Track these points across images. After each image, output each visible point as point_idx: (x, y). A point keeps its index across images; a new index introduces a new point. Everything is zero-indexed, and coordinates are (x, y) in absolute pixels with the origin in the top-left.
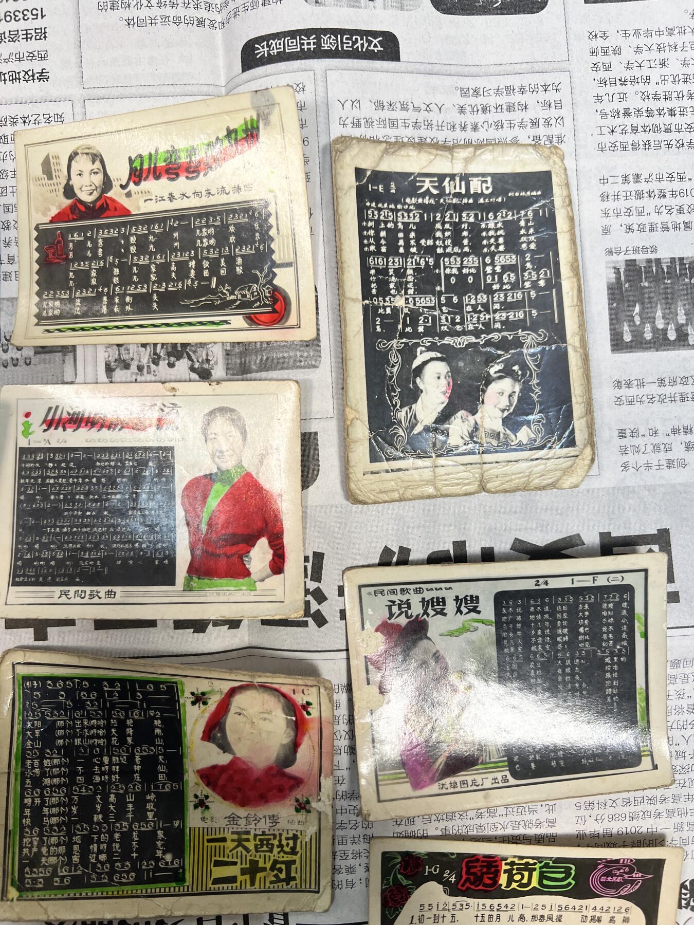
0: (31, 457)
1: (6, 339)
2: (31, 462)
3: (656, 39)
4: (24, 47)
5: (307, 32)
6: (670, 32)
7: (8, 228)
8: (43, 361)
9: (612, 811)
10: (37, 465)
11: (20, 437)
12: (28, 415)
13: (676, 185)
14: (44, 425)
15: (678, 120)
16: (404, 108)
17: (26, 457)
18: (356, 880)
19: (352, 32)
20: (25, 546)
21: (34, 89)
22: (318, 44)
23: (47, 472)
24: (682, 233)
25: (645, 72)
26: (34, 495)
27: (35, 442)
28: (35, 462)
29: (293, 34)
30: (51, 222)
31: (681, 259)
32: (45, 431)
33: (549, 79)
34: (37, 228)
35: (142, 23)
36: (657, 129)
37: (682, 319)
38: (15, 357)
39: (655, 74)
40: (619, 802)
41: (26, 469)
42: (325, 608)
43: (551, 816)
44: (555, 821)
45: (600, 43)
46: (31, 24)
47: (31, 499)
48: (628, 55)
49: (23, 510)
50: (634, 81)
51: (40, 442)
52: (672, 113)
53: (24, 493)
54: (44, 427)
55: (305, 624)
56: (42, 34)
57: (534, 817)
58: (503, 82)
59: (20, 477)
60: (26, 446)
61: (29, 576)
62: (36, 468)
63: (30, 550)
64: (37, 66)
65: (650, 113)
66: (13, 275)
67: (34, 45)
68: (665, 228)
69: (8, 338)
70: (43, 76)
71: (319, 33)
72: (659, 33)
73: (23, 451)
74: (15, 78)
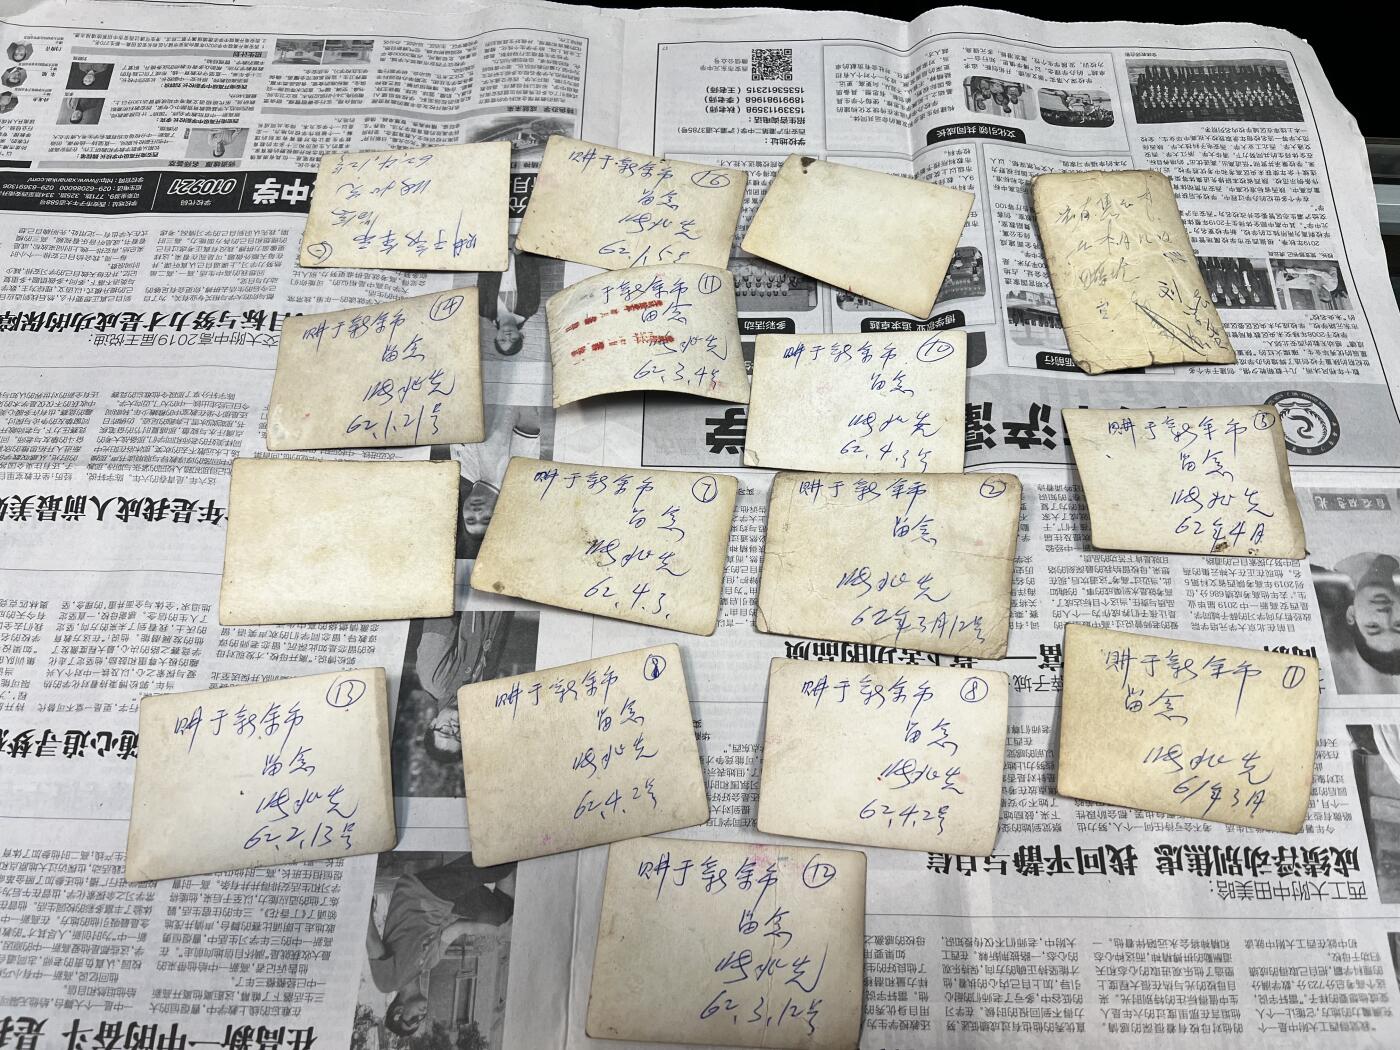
3: (1184, 142)
4: (790, 126)
5: (971, 125)
6: (1194, 138)
9: (1213, 589)
13: (1207, 218)
15: (1203, 184)
16: (1030, 166)
18: (1024, 623)
19: (997, 127)
21: (796, 148)
22: (977, 130)
24: (1214, 244)
25: (1180, 158)
29: (962, 125)
31: (1215, 258)
33: (1119, 159)
35: (863, 119)
36: (1191, 188)
37: (1220, 291)
39: (1187, 160)
40: (1217, 582)
42: (993, 436)
43: (1168, 587)
44: (1171, 591)
45: (1149, 143)
46: (795, 115)
48: (1167, 149)
50: (1173, 163)
52: (1199, 180)
55: (980, 447)
56: (802, 121)
57: (1156, 587)
58: (1090, 160)
64: (798, 137)
65: (1185, 179)
67: (797, 126)
68: (1202, 241)
70: (801, 142)
71: (978, 125)
72: (1187, 139)
74: (784, 142)
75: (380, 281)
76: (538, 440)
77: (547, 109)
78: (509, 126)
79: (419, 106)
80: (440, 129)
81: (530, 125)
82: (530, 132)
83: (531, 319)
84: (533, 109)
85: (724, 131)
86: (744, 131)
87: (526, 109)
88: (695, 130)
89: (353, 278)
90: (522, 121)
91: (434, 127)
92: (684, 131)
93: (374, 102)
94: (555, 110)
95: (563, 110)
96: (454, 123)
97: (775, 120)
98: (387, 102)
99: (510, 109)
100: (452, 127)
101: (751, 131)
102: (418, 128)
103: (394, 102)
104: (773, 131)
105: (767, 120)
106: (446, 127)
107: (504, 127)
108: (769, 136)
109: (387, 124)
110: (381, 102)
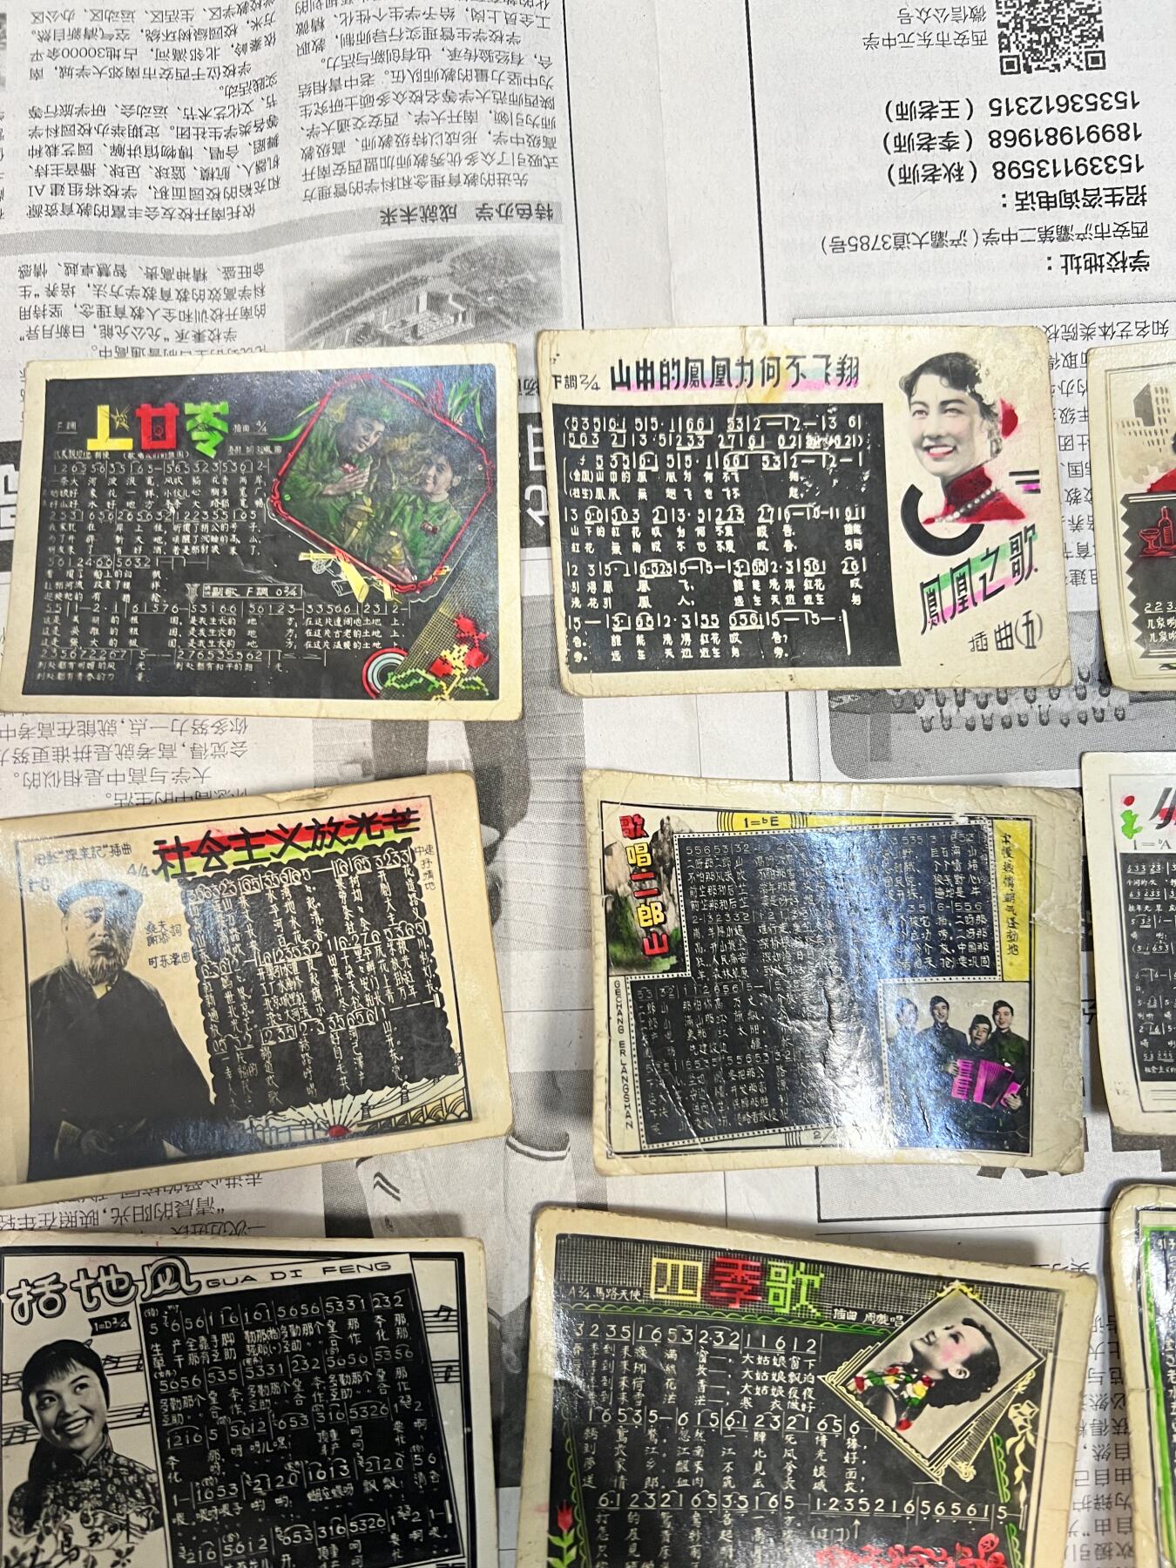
0: (1141, 869)
1: (1082, 679)
2: (1141, 877)
4: (1108, 215)
7: (1076, 500)
8: (1145, 714)
10: (1152, 882)
11: (1121, 837)
12: (1129, 801)
14: (1158, 817)
17: (1134, 869)
20: (1149, 1015)
21: (1126, 281)
23: (1169, 893)
26: (1153, 931)
27: (1144, 844)
28: (1148, 877)
30: (1150, 492)
32: (1160, 826)
34: (1125, 501)
38: (1098, 707)
41: (1135, 889)
46: (1120, 180)
47: (1148, 938)
49: (1139, 956)
51: (1153, 844)
53: (1137, 928)
54: (1159, 820)
56: (1138, 196)
59: (1128, 902)
60: (1131, 851)
61: (1165, 1065)
62: (1151, 887)
63: (1158, 1021)
64: (1130, 247)
66: (1088, 574)
67: (1125, 213)
69: (1085, 676)
70: (1139, 262)
73: (1128, 860)
74: (1094, 264)
75: (138, 764)
76: (566, 1165)
77: (483, 212)
78: (391, 271)
79: (151, 214)
80: (216, 281)
81: (444, 266)
82: (448, 288)
83: (512, 834)
84: (449, 212)
85: (939, 239)
86: (990, 238)
87: (429, 214)
88: (863, 244)
89: (71, 765)
90: (424, 253)
91: (200, 275)
92: (838, 246)
93: (35, 212)
94: (506, 211)
95: (525, 212)
96: (249, 260)
97: (1069, 200)
98: (67, 211)
99: (388, 217)
100: (246, 272)
101: (1010, 237)
102: (159, 284)
103: (84, 211)
104: (1064, 233)
105: (1048, 202)
106: (228, 272)
107: (380, 274)
108: (1057, 249)
109: (78, 280)
110: (51, 212)
